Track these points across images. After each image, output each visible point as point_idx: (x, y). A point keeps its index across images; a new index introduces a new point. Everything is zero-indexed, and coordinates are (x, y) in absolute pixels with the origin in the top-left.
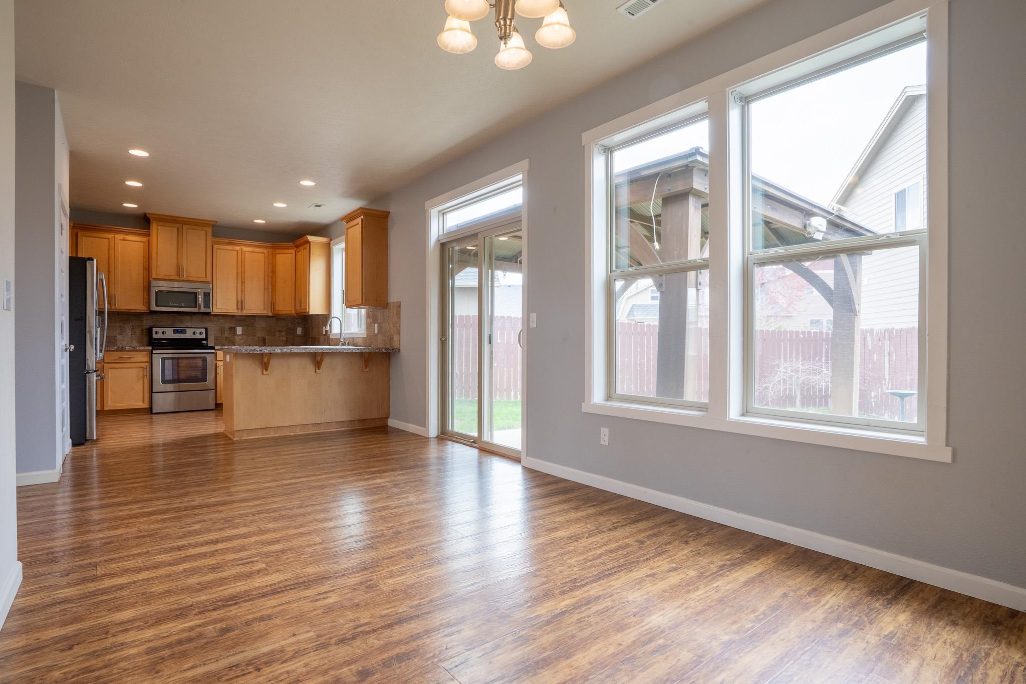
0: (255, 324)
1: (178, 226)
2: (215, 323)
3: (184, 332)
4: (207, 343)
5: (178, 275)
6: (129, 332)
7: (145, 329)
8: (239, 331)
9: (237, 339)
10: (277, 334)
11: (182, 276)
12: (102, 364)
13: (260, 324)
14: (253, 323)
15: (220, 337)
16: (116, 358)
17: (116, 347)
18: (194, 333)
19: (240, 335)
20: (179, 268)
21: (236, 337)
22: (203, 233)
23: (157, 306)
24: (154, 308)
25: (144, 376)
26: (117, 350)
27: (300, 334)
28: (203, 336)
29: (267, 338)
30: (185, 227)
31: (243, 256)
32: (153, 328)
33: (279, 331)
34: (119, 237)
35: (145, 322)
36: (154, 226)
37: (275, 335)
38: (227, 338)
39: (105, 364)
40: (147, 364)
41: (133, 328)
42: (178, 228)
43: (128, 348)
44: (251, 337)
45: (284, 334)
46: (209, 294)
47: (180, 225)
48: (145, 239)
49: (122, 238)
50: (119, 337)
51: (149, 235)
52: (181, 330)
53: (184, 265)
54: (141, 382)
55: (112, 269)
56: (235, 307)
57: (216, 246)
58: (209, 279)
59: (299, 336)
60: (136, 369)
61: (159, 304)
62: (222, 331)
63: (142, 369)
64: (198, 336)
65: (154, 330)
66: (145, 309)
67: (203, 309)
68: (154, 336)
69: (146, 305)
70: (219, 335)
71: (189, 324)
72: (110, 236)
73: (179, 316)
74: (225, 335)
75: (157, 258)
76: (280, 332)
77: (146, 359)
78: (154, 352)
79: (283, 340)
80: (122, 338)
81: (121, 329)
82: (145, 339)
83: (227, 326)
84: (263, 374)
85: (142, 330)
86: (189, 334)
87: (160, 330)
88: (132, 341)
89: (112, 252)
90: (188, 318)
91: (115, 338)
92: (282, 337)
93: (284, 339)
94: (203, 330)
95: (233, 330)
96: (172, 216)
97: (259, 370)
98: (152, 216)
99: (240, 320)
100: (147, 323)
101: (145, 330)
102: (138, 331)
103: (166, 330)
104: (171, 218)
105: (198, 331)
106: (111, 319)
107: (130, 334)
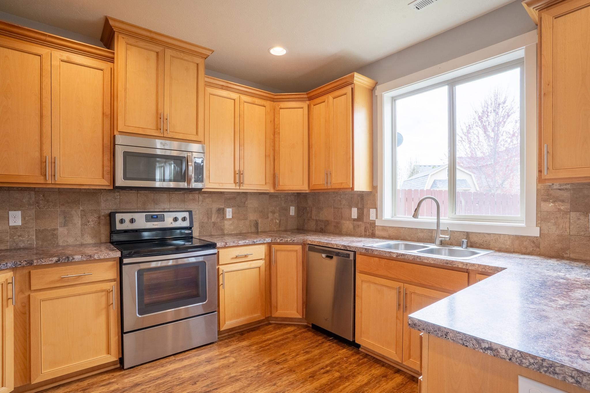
0: (246, 203)
1: (159, 49)
2: (200, 203)
4: (191, 233)
5: (158, 128)
6: (77, 221)
7: (103, 216)
8: (229, 213)
9: (228, 226)
10: (270, 215)
11: (165, 129)
12: (27, 294)
13: (252, 203)
14: (245, 203)
15: (207, 223)
16: (56, 277)
17: (55, 259)
18: (176, 219)
19: (230, 219)
20: (160, 118)
21: (226, 222)
22: (193, 67)
23: (125, 178)
24: (120, 182)
25: (108, 305)
26: (57, 264)
27: (293, 214)
28: (186, 224)
29: (260, 221)
30: (170, 52)
31: (242, 106)
32: (117, 215)
33: (271, 212)
34: (58, 55)
35: (103, 205)
36: (120, 45)
37: (268, 218)
38: (214, 223)
39: (33, 294)
40: (113, 283)
41: (84, 215)
42: (157, 53)
43: (78, 258)
44: (243, 221)
45: (277, 215)
47: (162, 48)
48: (105, 65)
49: (65, 58)
50: (62, 231)
51: (112, 60)
52: (157, 216)
53: (167, 112)
54: (103, 319)
55: (46, 112)
56: (232, 181)
57: (209, 90)
58: (201, 137)
59: (292, 217)
60: (94, 295)
61: (128, 176)
62: (208, 214)
63: (104, 293)
64: (180, 224)
65: (118, 217)
66: (106, 183)
67: (194, 185)
68: (119, 227)
69: (108, 176)
70: (206, 220)
71: (167, 206)
72: (44, 50)
73: (153, 194)
74: (213, 220)
75: (125, 98)
76: (273, 212)
77: (113, 274)
78: (125, 261)
79: (276, 222)
80: (66, 232)
81: (65, 217)
82: (104, 232)
83: (215, 206)
85: (99, 217)
86: (167, 222)
87: (127, 217)
88: (82, 235)
89: (46, 81)
90: (165, 196)
91: (55, 232)
92: (276, 218)
93: (278, 221)
94: (186, 215)
95: (221, 212)
98: (118, 24)
99: (229, 199)
100: (106, 204)
101: (103, 218)
102: (92, 220)
103: (135, 216)
104: (148, 34)
105: (180, 215)
106: (48, 201)
107: (79, 225)
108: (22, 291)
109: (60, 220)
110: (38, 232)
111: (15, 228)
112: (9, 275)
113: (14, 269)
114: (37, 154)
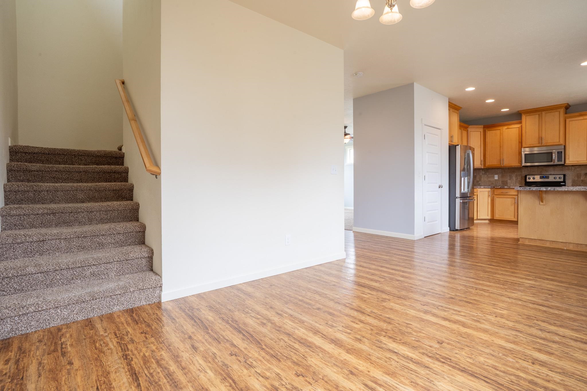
1: (539, 113)
2: (572, 171)
3: (548, 178)
4: (562, 184)
5: (539, 143)
6: (514, 178)
11: (542, 143)
16: (500, 192)
17: (500, 187)
18: (555, 178)
20: (540, 139)
22: (557, 113)
23: (526, 163)
24: (524, 164)
25: (515, 203)
28: (562, 180)
30: (543, 113)
34: (505, 127)
35: (523, 173)
36: (524, 117)
38: (582, 181)
39: (495, 196)
40: (515, 196)
41: (516, 176)
42: (539, 114)
43: (506, 187)
46: (562, 152)
47: (540, 112)
48: (519, 126)
49: (507, 128)
50: (509, 181)
51: (521, 123)
52: (546, 176)
53: (543, 136)
54: (513, 207)
55: (502, 145)
57: (568, 120)
58: (562, 142)
60: (510, 199)
62: (578, 176)
63: (514, 199)
64: (557, 179)
65: (528, 177)
66: (520, 165)
67: (556, 163)
68: (528, 180)
69: (520, 163)
70: (576, 179)
71: (552, 173)
72: (501, 128)
74: (581, 179)
75: (526, 136)
77: (516, 193)
82: (524, 182)
84: (540, 204)
85: (522, 177)
86: (551, 179)
87: (531, 177)
88: (516, 183)
89: (502, 137)
90: (552, 168)
94: (562, 176)
96: (535, 109)
97: (537, 202)
98: (522, 111)
100: (524, 172)
102: (519, 178)
103: (536, 176)
104: (534, 110)
105: (558, 176)
106: (505, 172)
107: (515, 180)
108: (492, 194)
109: (509, 178)
110: (502, 181)
111: (496, 180)
112: (490, 189)
113: (491, 188)
114: (499, 158)
